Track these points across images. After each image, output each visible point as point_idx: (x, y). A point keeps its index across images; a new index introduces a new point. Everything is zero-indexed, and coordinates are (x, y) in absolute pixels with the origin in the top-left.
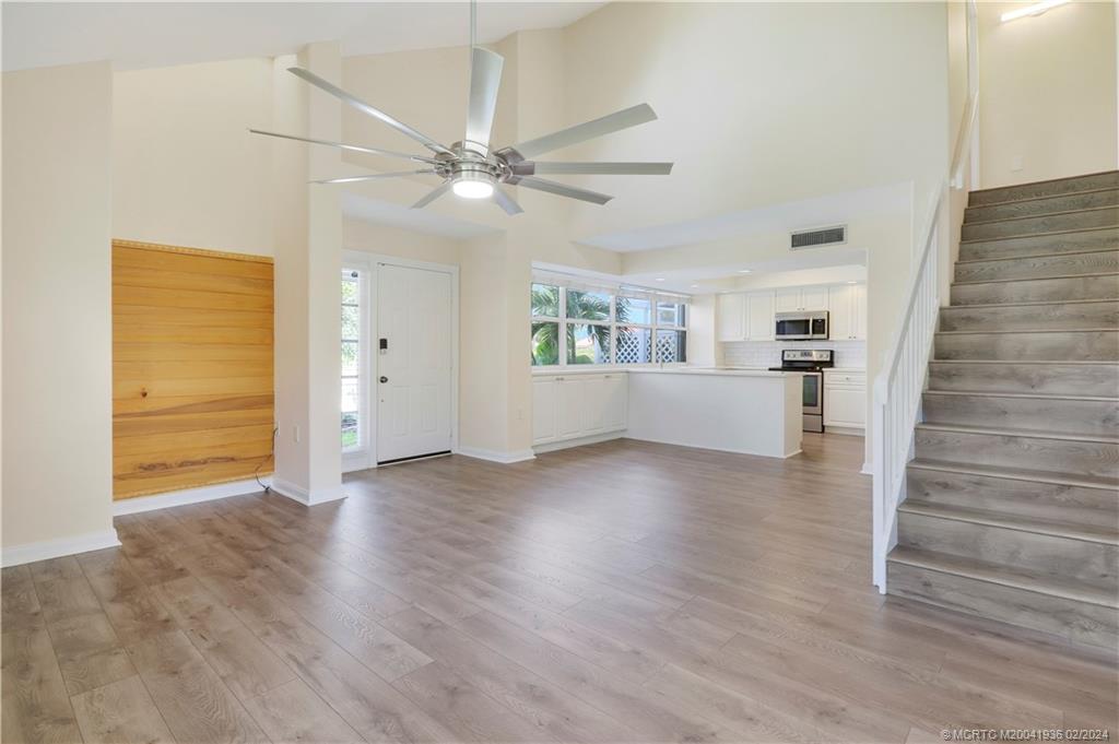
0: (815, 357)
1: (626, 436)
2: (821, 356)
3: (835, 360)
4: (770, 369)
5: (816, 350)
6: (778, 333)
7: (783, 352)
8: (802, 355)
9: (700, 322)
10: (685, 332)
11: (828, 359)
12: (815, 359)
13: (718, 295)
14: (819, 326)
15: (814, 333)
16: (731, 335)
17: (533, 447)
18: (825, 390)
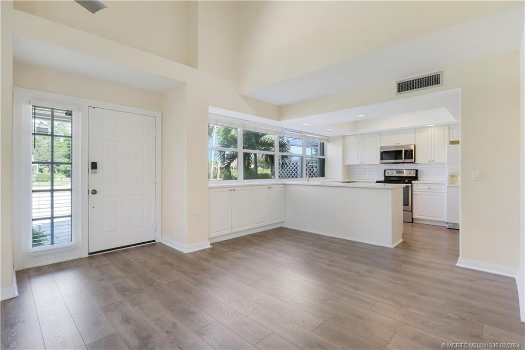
0: (405, 174)
1: (284, 226)
2: (410, 174)
3: (419, 176)
4: (377, 182)
5: (406, 169)
6: (382, 159)
7: (385, 171)
8: (397, 173)
9: (333, 153)
10: (324, 159)
11: (414, 175)
12: (405, 176)
13: (344, 137)
14: (409, 155)
15: (405, 159)
16: (353, 160)
17: (209, 239)
18: (413, 195)
